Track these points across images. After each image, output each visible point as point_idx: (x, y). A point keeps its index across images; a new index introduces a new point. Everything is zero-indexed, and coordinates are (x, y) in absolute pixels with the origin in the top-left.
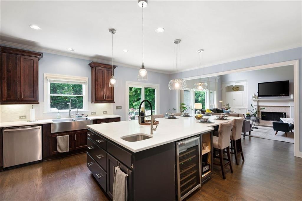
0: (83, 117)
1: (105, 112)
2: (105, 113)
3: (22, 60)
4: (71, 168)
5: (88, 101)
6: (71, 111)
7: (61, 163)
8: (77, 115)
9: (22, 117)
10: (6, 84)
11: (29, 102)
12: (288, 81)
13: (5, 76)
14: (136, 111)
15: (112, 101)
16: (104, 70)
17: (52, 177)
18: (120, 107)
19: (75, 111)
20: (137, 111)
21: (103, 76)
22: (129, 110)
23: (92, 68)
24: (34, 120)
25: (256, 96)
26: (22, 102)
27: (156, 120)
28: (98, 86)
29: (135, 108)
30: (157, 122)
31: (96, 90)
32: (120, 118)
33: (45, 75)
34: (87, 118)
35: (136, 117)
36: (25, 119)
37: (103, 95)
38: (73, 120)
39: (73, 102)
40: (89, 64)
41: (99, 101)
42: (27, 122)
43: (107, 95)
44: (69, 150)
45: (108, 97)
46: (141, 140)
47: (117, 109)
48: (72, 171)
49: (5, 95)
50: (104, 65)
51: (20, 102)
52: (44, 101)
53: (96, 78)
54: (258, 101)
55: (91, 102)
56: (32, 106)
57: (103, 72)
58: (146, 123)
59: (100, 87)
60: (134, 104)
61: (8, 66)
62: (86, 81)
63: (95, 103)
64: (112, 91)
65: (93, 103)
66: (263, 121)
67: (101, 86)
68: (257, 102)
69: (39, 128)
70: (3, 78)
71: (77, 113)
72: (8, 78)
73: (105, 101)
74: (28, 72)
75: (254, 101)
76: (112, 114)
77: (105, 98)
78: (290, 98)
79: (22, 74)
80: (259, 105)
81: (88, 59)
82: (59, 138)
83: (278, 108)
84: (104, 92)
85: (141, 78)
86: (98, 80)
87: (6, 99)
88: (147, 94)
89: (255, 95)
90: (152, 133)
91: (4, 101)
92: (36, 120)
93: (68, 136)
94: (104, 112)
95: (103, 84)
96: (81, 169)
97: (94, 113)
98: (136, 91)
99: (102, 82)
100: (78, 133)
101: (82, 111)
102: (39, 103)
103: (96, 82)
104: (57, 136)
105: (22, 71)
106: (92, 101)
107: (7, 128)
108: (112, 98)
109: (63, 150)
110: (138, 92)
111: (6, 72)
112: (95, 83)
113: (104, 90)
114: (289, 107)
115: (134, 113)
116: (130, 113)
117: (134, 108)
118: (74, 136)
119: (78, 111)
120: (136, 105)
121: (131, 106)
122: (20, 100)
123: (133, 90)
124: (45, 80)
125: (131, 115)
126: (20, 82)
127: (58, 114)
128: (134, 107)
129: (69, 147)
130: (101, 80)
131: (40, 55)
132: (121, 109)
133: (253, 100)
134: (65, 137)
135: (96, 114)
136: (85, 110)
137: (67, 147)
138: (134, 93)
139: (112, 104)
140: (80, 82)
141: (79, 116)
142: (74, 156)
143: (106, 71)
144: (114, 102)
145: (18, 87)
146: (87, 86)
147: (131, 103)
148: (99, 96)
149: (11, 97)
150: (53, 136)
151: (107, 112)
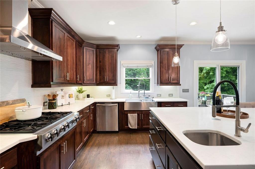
0: (150, 98)
1: (171, 94)
2: (171, 96)
3: (107, 52)
4: (137, 146)
5: (154, 83)
6: (140, 92)
7: (130, 138)
8: (144, 96)
9: (108, 96)
10: (99, 71)
11: (111, 84)
13: (98, 65)
14: (207, 95)
15: (178, 83)
16: (169, 52)
17: (122, 149)
18: (187, 89)
19: (142, 92)
20: (209, 95)
21: (168, 58)
22: (199, 94)
23: (158, 51)
24: (114, 98)
26: (107, 84)
27: (243, 110)
28: (163, 68)
29: (207, 92)
30: (246, 114)
31: (162, 72)
32: (187, 102)
33: (122, 63)
34: (153, 99)
35: (208, 101)
36: (109, 97)
37: (169, 77)
38: (141, 101)
39: (147, 85)
40: (155, 48)
41: (164, 83)
42: (110, 99)
43: (173, 77)
44: (137, 127)
45: (173, 80)
46: (217, 145)
47: (183, 92)
48: (137, 149)
49: (98, 79)
50: (169, 46)
51: (106, 84)
52: (121, 83)
53: (161, 61)
55: (156, 84)
56: (113, 87)
57: (168, 53)
58: (224, 113)
59: (165, 69)
60: (205, 87)
61: (100, 58)
62: (152, 64)
63: (160, 85)
64: (178, 73)
65: (159, 85)
67: (167, 68)
69: (116, 105)
70: (97, 67)
71: (144, 94)
72: (100, 66)
73: (170, 83)
74: (110, 62)
76: (177, 98)
77: (170, 80)
79: (107, 63)
81: (154, 43)
82: (130, 115)
84: (169, 74)
85: (218, 46)
86: (163, 62)
87: (99, 82)
88: (224, 75)
90: (238, 135)
91: (98, 83)
92: (116, 98)
93: (136, 114)
94: (169, 94)
95: (168, 66)
96: (145, 149)
97: (159, 96)
98: (208, 73)
99: (167, 64)
100: (144, 113)
101: (149, 93)
102: (117, 85)
103: (162, 64)
104: (128, 113)
105: (107, 61)
106: (158, 83)
107: (99, 103)
108: (178, 80)
109: (133, 126)
110: (211, 74)
111: (99, 62)
112: (161, 66)
113: (169, 72)
115: (205, 97)
116: (200, 97)
117: (205, 92)
118: (141, 115)
119: (145, 92)
120: (208, 88)
121: (201, 88)
122: (106, 82)
123: (204, 71)
124: (122, 66)
125: (201, 100)
126: (106, 69)
127: (131, 94)
128: (205, 90)
129: (137, 125)
130: (166, 61)
131: (118, 46)
132: (189, 92)
134: (134, 116)
135: (161, 96)
136: (152, 92)
137: (136, 125)
138: (205, 75)
139: (178, 86)
140: (147, 66)
141: (146, 97)
142: (141, 134)
143: (171, 52)
144: (180, 85)
145: (105, 73)
146: (153, 69)
147: (202, 86)
148: (164, 78)
149: (101, 81)
150: (125, 113)
151: (172, 94)
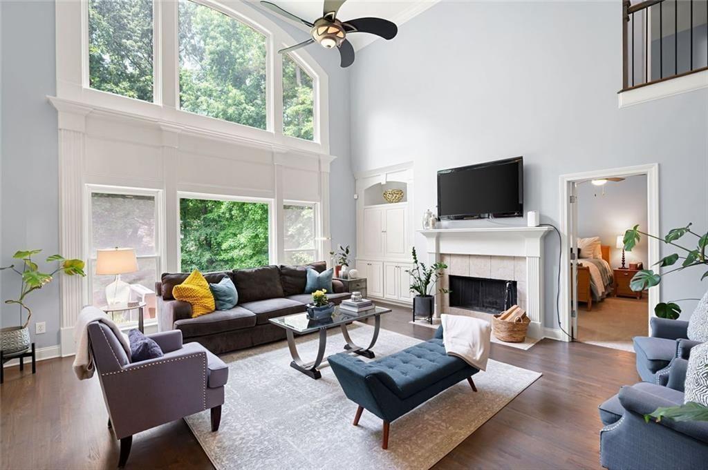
12: (521, 158)
25: (432, 218)
54: (439, 237)
66: (452, 308)
68: (434, 241)
75: (428, 235)
78: (526, 226)
80: (441, 252)
83: (494, 262)
89: (430, 214)
114: (525, 258)
133: (424, 234)
